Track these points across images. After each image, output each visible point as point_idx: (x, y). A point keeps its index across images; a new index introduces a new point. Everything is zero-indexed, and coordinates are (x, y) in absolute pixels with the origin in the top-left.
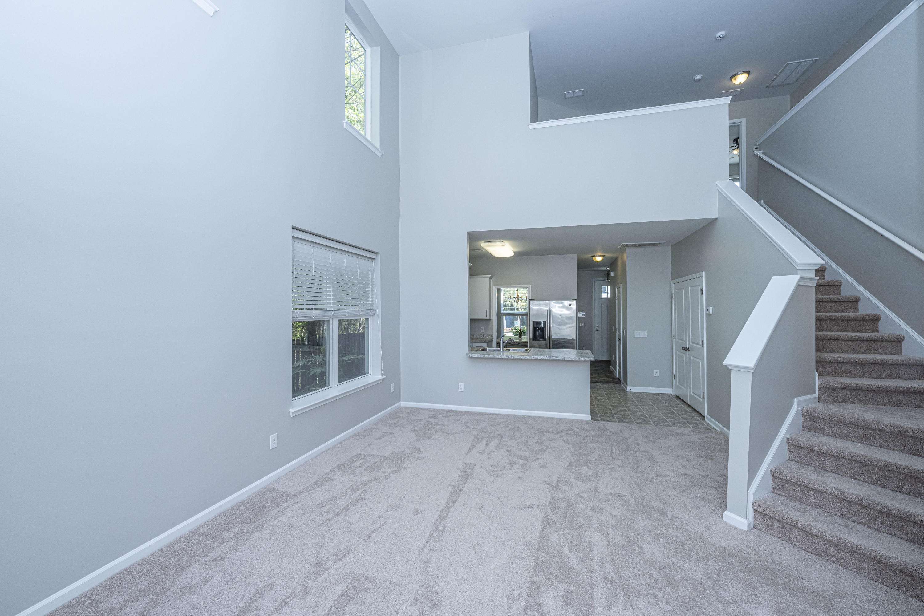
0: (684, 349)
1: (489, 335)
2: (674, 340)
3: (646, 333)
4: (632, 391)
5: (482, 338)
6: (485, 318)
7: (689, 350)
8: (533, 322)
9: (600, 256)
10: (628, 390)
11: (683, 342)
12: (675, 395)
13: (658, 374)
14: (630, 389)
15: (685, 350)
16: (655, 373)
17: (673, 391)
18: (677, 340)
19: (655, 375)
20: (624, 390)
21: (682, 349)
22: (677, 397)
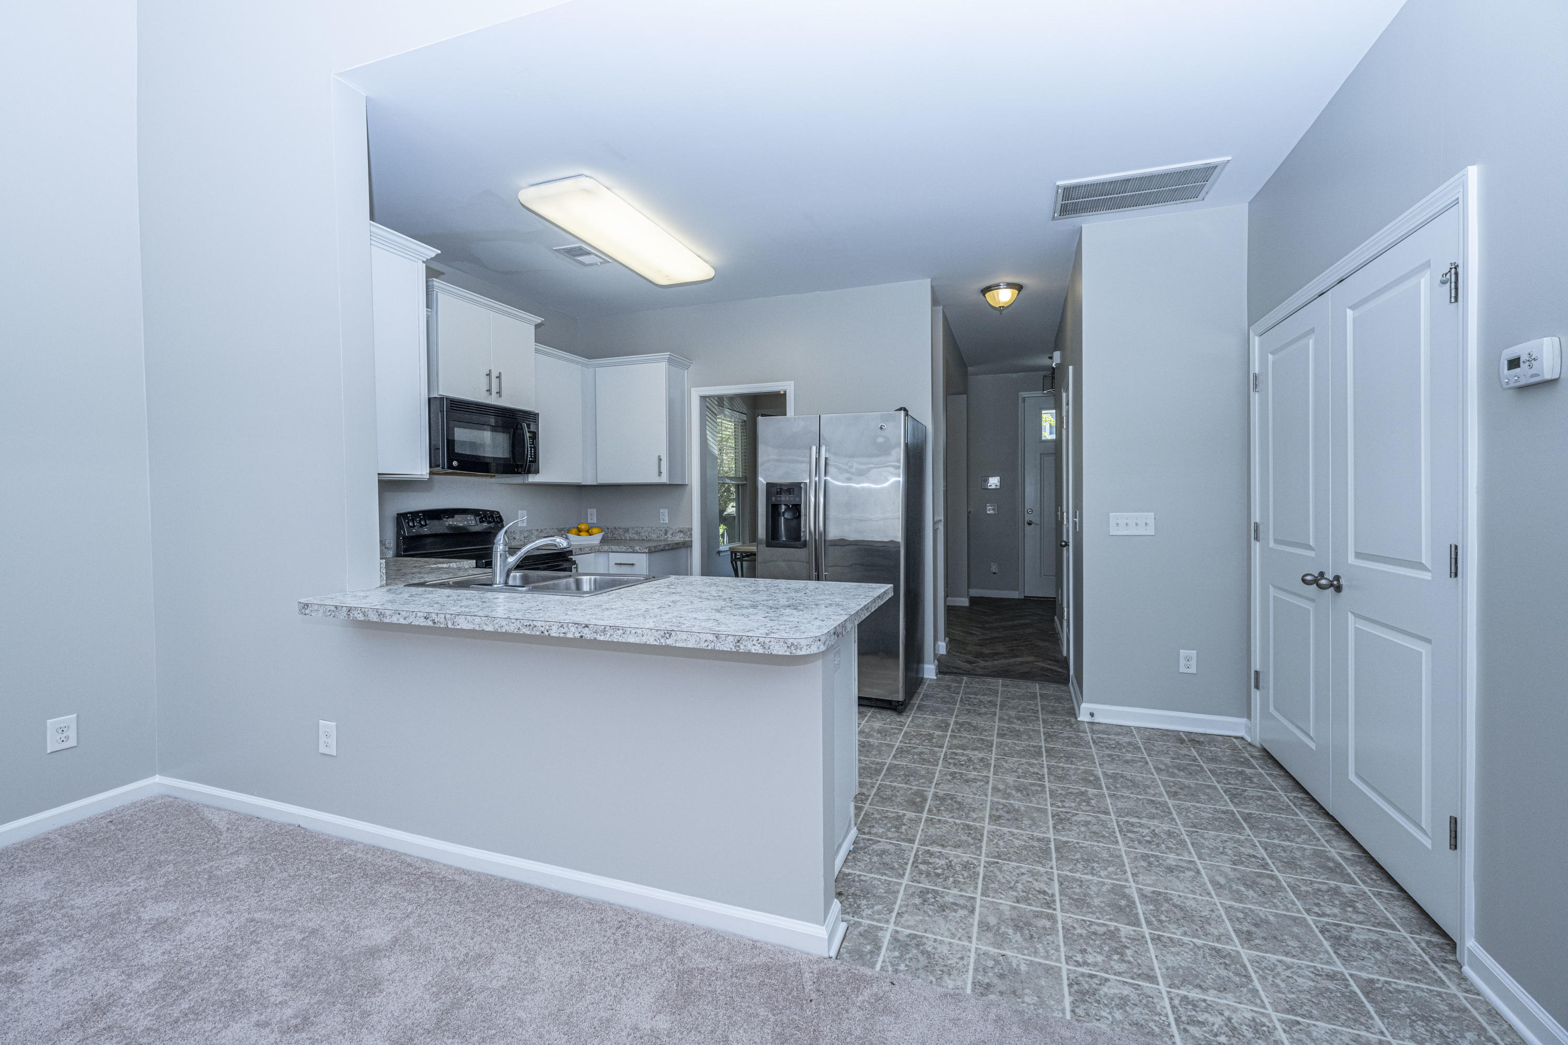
0: (1315, 581)
1: (681, 531)
2: (1257, 547)
3: (1151, 522)
4: (1097, 719)
5: (662, 538)
6: (653, 479)
7: (1338, 589)
8: (769, 486)
9: (1010, 285)
10: (1083, 717)
11: (1312, 554)
12: (1258, 745)
13: (1193, 663)
14: (1092, 715)
15: (1322, 587)
16: (1182, 662)
17: (1249, 730)
18: (1272, 544)
19: (1183, 669)
20: (1073, 713)
21: (1304, 581)
22: (1268, 757)
